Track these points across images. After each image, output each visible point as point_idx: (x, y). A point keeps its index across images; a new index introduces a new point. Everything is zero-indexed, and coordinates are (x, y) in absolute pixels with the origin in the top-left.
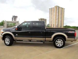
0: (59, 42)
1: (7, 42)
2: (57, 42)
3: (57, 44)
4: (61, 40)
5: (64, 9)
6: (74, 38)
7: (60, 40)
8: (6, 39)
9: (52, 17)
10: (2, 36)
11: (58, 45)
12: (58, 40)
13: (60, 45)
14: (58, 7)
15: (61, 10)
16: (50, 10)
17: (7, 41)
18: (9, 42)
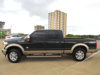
0: (80, 55)
1: (13, 58)
2: (77, 55)
3: (77, 56)
4: (82, 52)
5: (66, 14)
6: (96, 49)
7: (80, 52)
8: (11, 53)
9: (52, 23)
10: (6, 50)
11: (79, 58)
12: (78, 53)
13: (80, 58)
14: (60, 12)
15: (62, 16)
16: (49, 15)
17: (13, 56)
18: (17, 57)
